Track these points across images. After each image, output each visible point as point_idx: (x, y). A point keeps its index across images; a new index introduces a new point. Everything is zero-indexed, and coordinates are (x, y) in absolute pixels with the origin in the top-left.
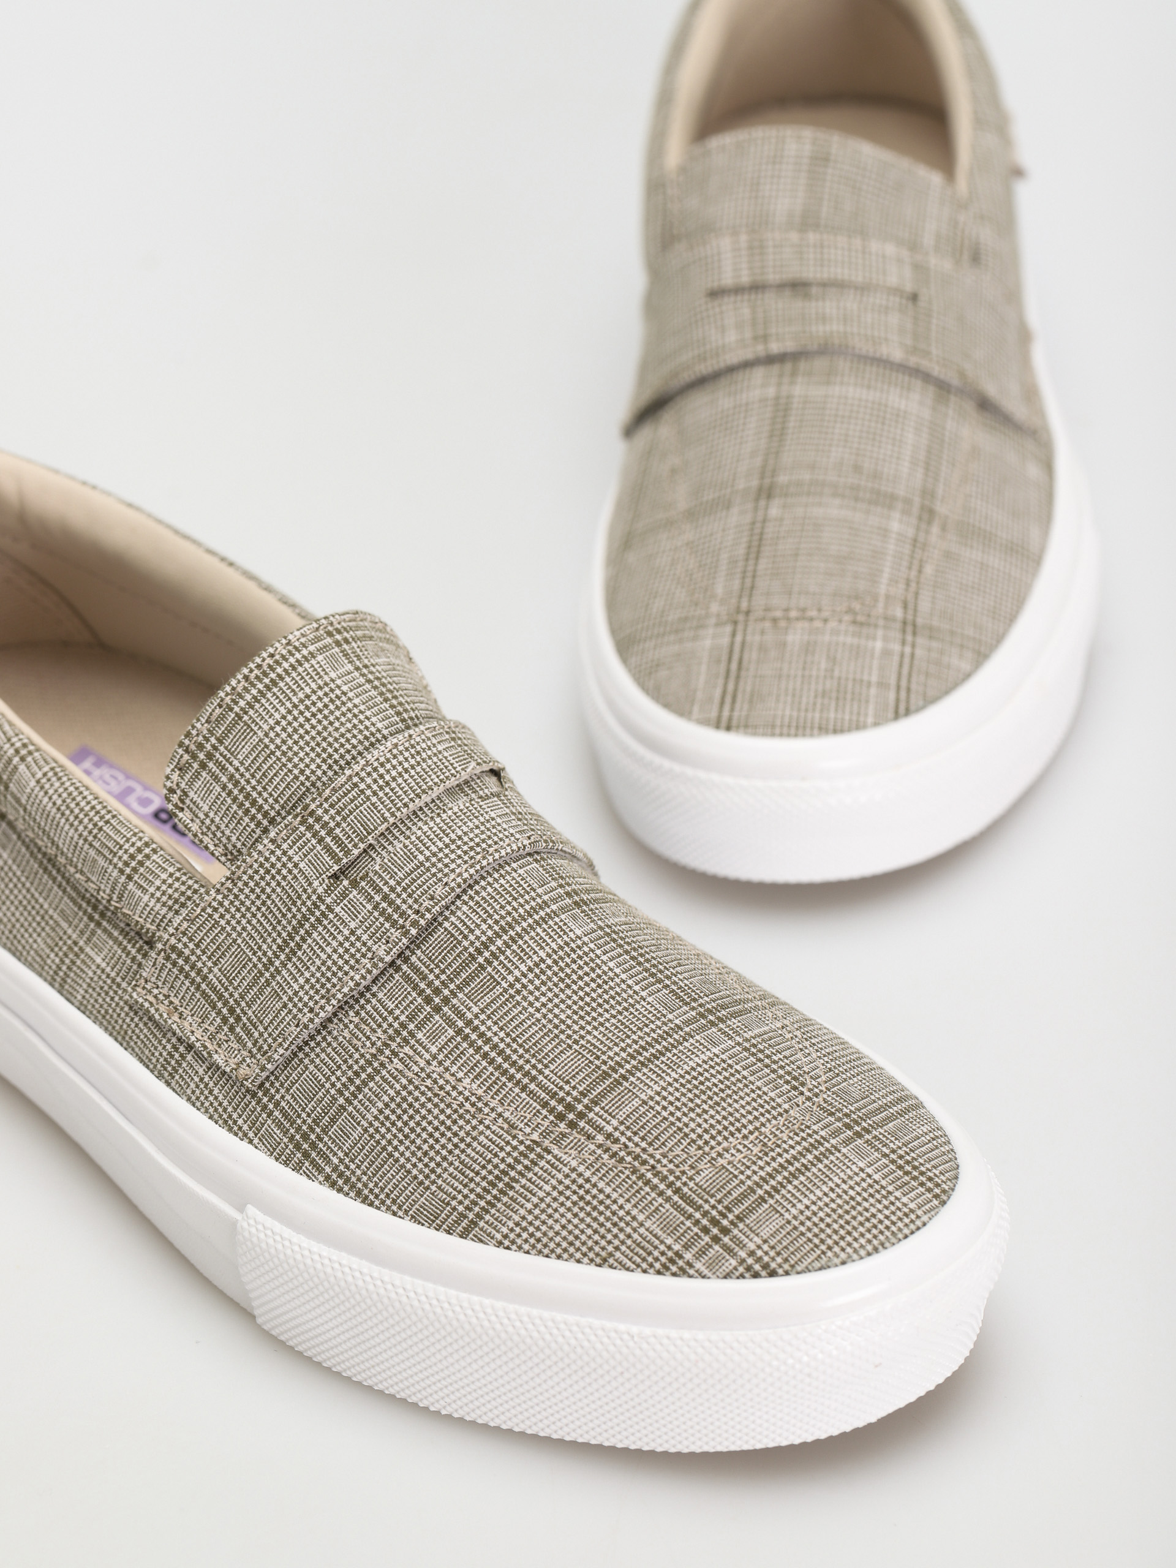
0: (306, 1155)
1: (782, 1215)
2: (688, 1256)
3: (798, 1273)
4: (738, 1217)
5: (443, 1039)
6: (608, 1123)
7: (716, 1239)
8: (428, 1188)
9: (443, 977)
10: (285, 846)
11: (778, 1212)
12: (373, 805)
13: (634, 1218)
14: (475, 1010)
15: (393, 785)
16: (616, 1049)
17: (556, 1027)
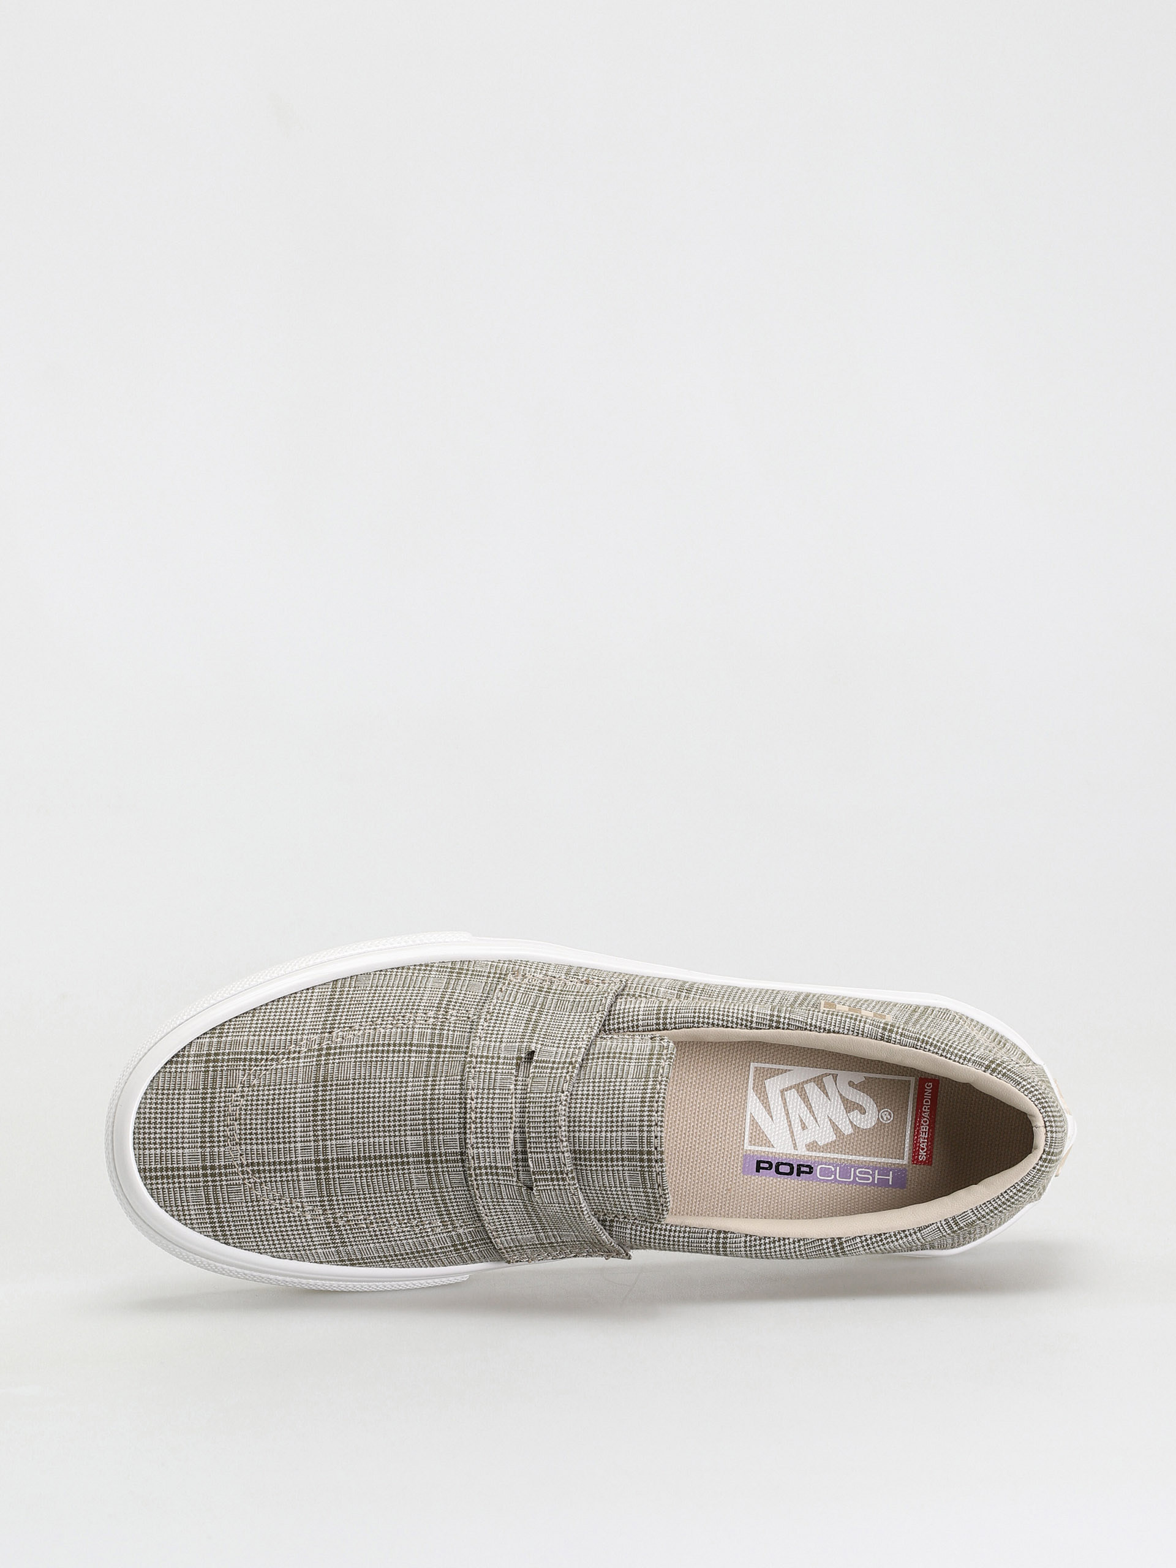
0: (453, 968)
1: (191, 1089)
2: (215, 1040)
3: (159, 1072)
4: (208, 1071)
5: (416, 1036)
6: (304, 1062)
7: (208, 1055)
9: (441, 1060)
11: (194, 1089)
12: (542, 1093)
13: (254, 1035)
14: (413, 1059)
15: (543, 1109)
16: (334, 1097)
17: (369, 1083)
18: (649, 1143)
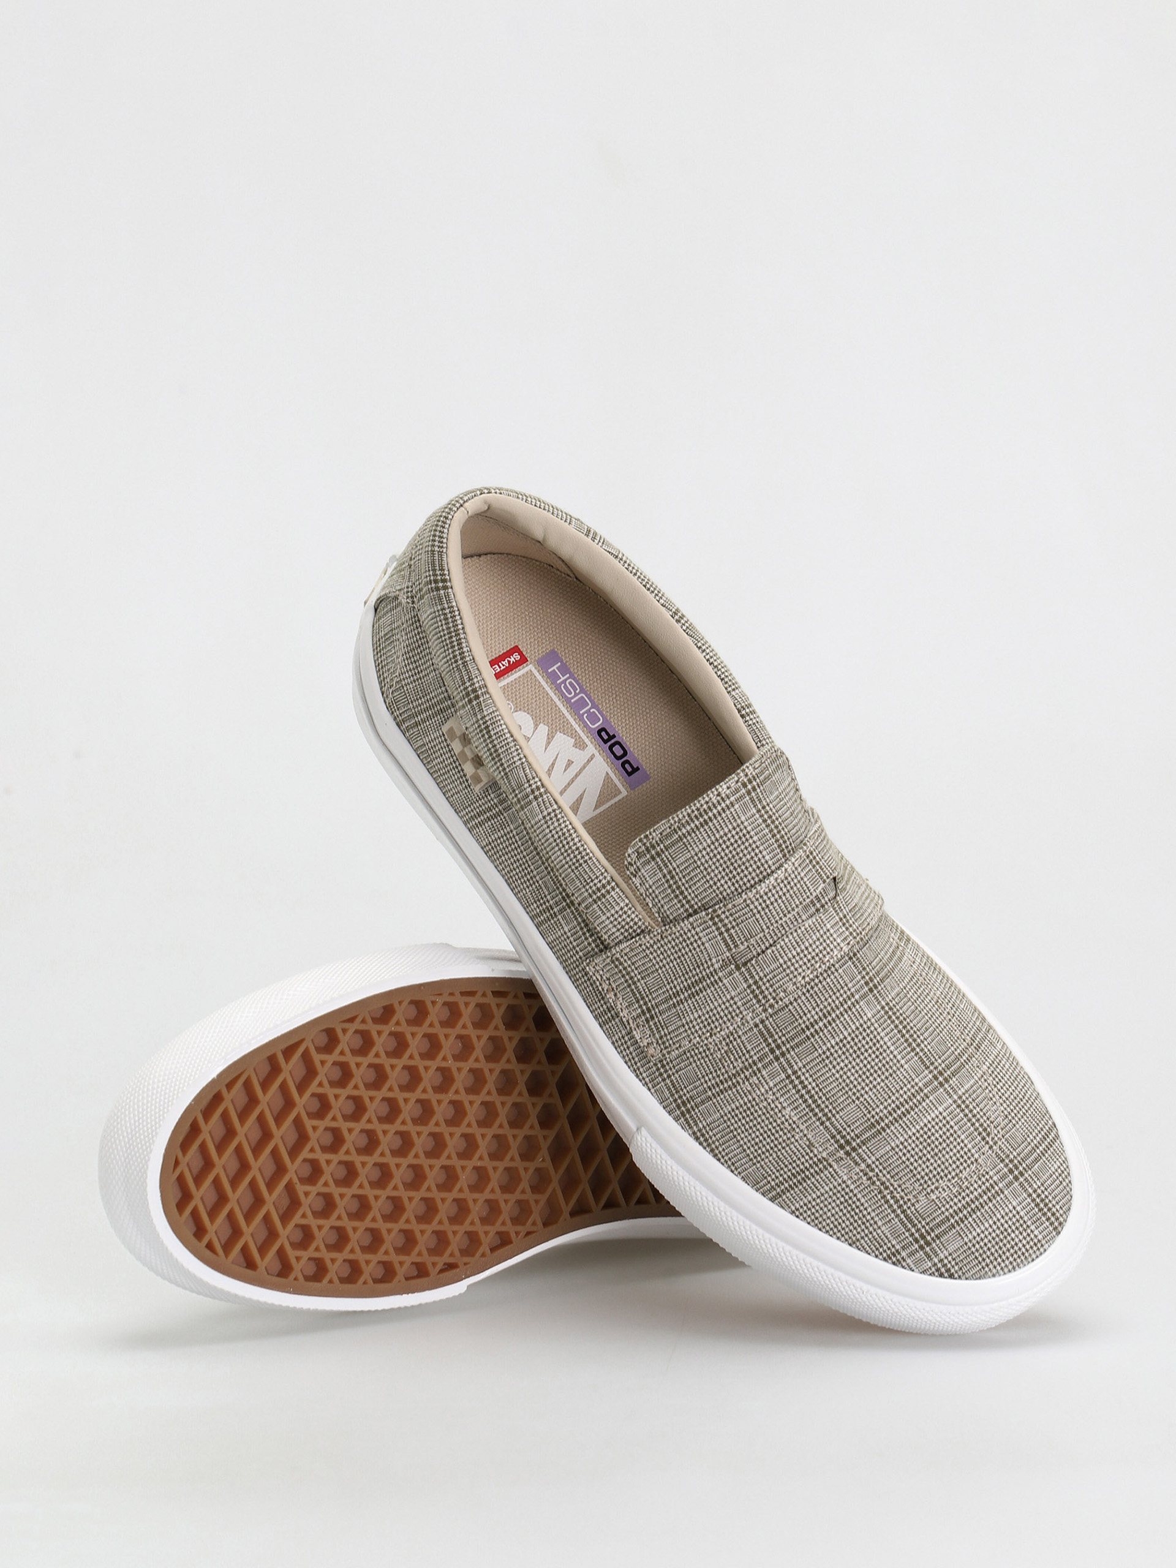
0: (683, 1114)
1: (962, 1238)
2: (904, 1254)
3: (967, 1279)
4: (937, 1236)
5: (777, 1079)
6: (869, 1158)
7: (922, 1248)
8: (755, 1164)
9: (783, 1039)
10: (698, 929)
11: (960, 1235)
12: (757, 920)
13: (875, 1223)
14: (800, 1064)
15: (771, 907)
16: (882, 1107)
17: (847, 1085)
18: (737, 790)
